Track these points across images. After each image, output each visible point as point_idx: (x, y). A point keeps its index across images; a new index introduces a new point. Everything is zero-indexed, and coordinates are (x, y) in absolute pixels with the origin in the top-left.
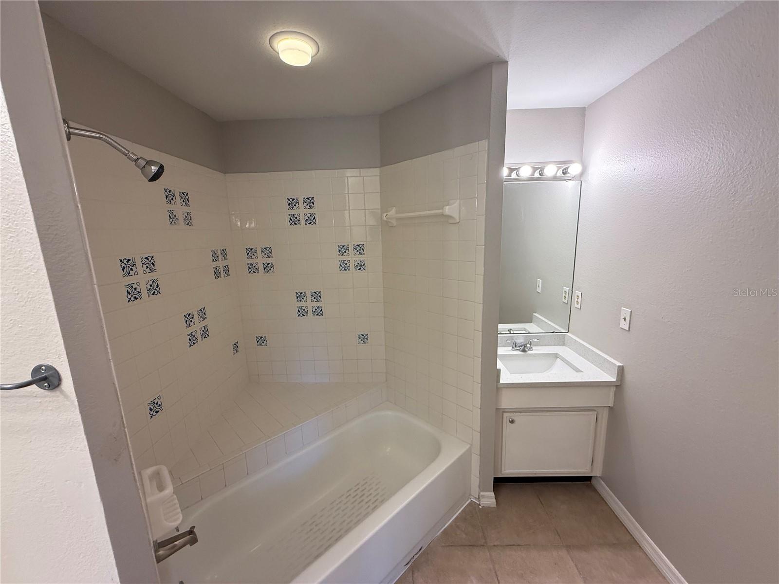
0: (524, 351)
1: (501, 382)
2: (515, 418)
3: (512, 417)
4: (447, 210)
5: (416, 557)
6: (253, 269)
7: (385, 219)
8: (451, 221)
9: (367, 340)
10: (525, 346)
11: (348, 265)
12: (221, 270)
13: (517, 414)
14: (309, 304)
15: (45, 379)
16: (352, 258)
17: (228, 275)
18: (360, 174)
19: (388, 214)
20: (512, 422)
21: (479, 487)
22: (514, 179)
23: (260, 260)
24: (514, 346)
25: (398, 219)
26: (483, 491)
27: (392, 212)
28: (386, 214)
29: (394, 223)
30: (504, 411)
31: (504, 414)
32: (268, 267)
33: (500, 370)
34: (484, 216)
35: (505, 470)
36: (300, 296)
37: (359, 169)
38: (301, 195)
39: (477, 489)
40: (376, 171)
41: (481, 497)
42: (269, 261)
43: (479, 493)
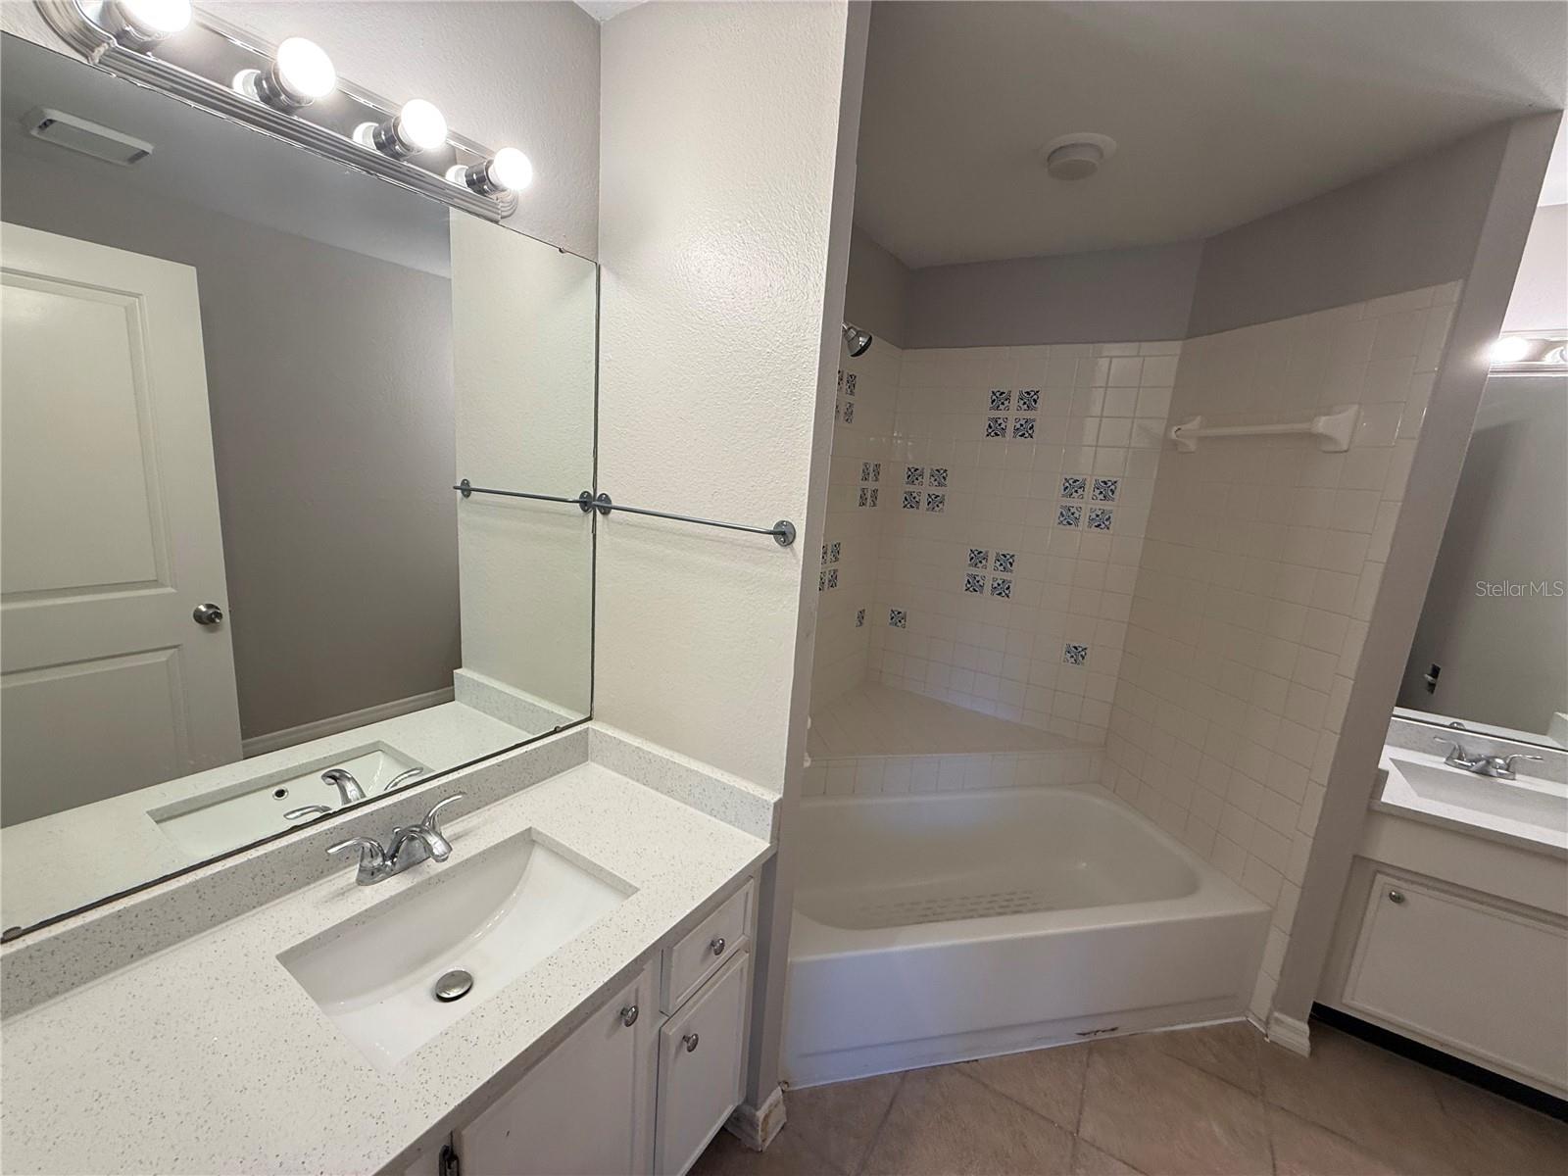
0: (1483, 772)
1: (1383, 800)
2: (1407, 895)
3: (1403, 892)
4: (1322, 425)
5: (1101, 1036)
6: (911, 501)
7: (1173, 436)
8: (1331, 448)
9: (1083, 658)
10: (1488, 763)
11: (1076, 515)
12: (869, 495)
13: (1414, 886)
14: (990, 574)
15: (783, 534)
16: (1088, 504)
17: (874, 505)
18: (1139, 352)
19: (1183, 427)
20: (1398, 899)
21: (1274, 999)
22: (1549, 367)
23: (925, 488)
24: (1456, 754)
25: (1202, 439)
26: (1282, 1010)
27: (1193, 425)
28: (1176, 428)
29: (1192, 445)
30: (1381, 868)
31: (1379, 876)
32: (935, 502)
33: (1387, 773)
34: (1416, 442)
35: (1353, 999)
36: (977, 557)
37: (1137, 344)
38: (1015, 387)
39: (1268, 1004)
40: (1175, 347)
41: (1272, 1022)
42: (939, 491)
43: (1271, 1012)
